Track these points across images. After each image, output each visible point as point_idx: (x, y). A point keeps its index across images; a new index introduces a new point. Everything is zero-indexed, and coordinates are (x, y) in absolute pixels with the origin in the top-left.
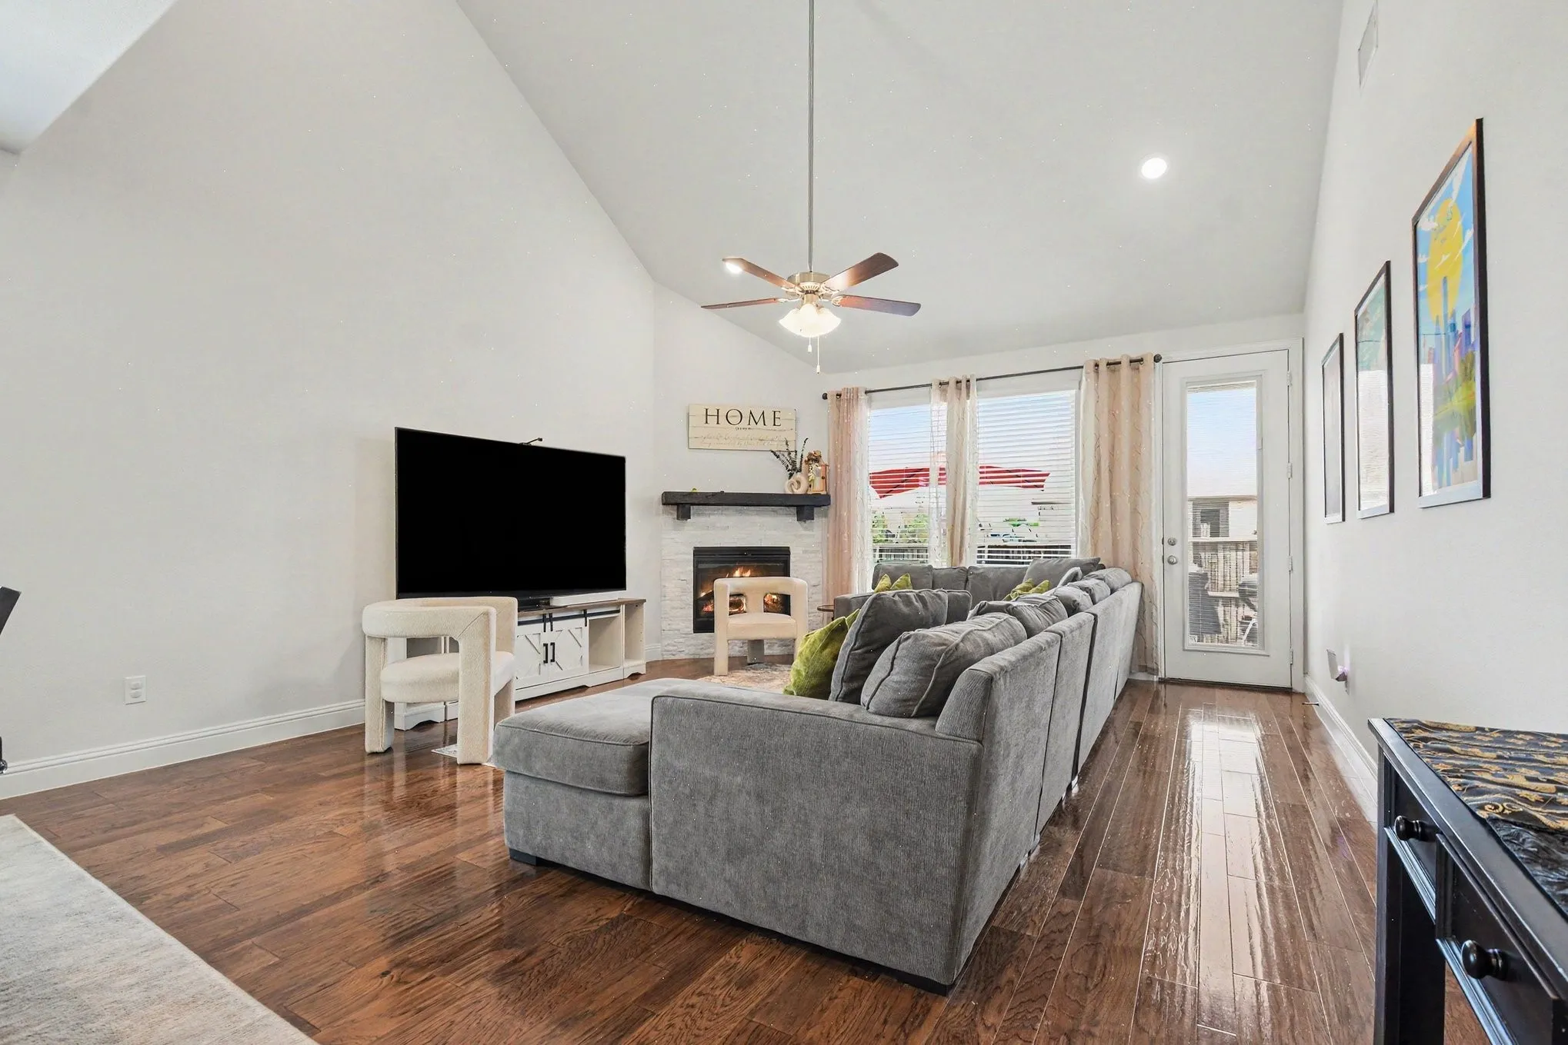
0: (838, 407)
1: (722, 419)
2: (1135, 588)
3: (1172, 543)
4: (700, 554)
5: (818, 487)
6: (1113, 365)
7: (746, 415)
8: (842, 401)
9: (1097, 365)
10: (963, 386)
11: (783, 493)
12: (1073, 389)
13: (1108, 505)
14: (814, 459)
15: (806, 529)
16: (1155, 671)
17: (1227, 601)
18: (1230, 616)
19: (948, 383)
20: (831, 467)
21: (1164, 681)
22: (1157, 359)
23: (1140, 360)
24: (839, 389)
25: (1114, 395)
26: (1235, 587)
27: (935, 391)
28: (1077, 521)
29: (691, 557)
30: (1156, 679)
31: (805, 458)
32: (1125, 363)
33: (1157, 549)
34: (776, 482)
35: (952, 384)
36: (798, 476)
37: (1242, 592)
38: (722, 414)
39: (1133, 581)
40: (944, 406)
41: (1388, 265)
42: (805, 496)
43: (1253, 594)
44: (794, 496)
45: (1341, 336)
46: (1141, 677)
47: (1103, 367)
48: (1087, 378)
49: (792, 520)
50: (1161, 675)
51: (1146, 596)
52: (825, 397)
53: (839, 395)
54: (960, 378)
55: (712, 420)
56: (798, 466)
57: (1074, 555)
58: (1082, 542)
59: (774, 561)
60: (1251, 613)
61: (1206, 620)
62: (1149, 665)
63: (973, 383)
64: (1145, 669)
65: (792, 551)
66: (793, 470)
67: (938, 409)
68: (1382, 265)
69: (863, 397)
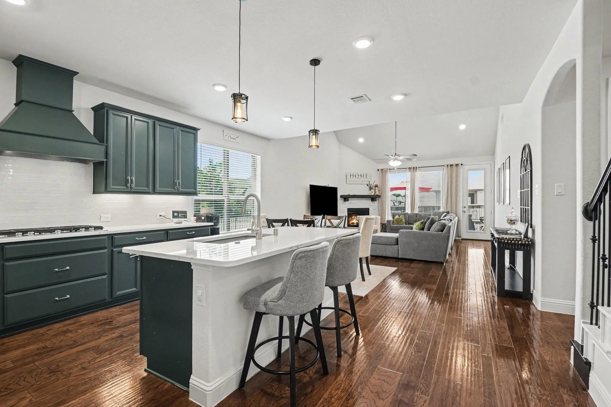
0: (382, 173)
1: (354, 176)
2: (457, 218)
3: (465, 207)
4: (349, 210)
5: (377, 193)
6: (451, 165)
7: (360, 175)
8: (383, 172)
9: (448, 165)
10: (415, 169)
11: (367, 195)
12: (442, 170)
13: (450, 199)
14: (376, 186)
15: (373, 204)
16: (461, 237)
17: (477, 223)
18: (477, 226)
19: (411, 168)
20: (380, 188)
21: (462, 239)
22: (462, 165)
23: (458, 165)
24: (382, 168)
25: (452, 172)
26: (479, 219)
27: (408, 170)
28: (443, 202)
29: (347, 211)
30: (461, 239)
31: (374, 186)
32: (454, 165)
33: (461, 209)
34: (366, 192)
35: (412, 168)
36: (372, 190)
37: (481, 220)
38: (354, 175)
39: (456, 216)
40: (410, 173)
41: (510, 156)
42: (374, 195)
43: (483, 220)
44: (371, 195)
45: (504, 163)
46: (457, 238)
47: (449, 166)
48: (445, 168)
49: (370, 201)
50: (462, 238)
51: (459, 219)
52: (378, 170)
53: (382, 170)
54: (414, 167)
55: (352, 177)
56: (372, 188)
57: (441, 210)
58: (444, 207)
59: (365, 212)
60: (482, 225)
61: (472, 226)
62: (459, 235)
63: (417, 168)
64: (458, 236)
65: (370, 209)
66: (371, 189)
67: (408, 174)
68: (509, 156)
69: (389, 170)
